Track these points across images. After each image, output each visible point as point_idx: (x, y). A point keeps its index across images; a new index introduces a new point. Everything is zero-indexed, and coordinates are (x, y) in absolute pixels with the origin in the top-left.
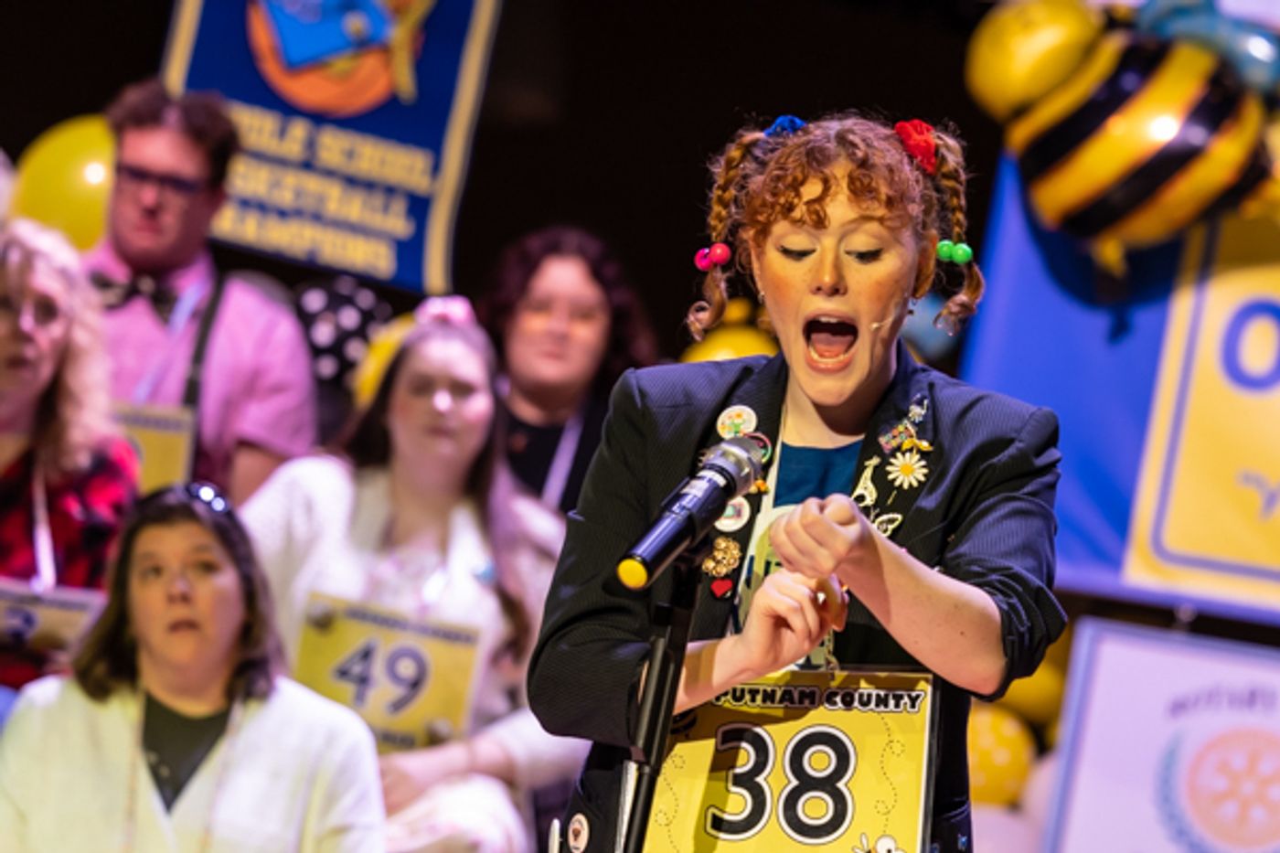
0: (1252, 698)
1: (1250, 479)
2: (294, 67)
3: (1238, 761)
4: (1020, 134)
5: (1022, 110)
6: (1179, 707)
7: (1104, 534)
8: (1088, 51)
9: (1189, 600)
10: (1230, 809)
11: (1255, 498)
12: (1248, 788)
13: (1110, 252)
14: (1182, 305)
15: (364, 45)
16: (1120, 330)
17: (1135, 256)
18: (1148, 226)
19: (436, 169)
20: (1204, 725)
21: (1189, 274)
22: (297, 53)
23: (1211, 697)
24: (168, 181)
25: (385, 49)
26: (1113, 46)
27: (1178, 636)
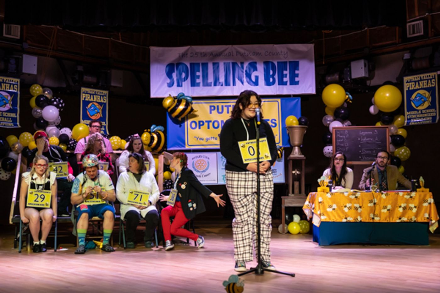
0: (199, 157)
1: (195, 137)
2: (91, 116)
3: (200, 163)
4: (169, 110)
5: (169, 108)
6: (193, 159)
7: (183, 145)
8: (174, 101)
9: (192, 149)
10: (200, 167)
11: (196, 139)
12: (201, 165)
13: (180, 119)
14: (186, 123)
15: (97, 113)
16: (180, 126)
17: (182, 119)
18: (183, 116)
19: (106, 123)
20: (195, 160)
21: (186, 121)
22: (92, 115)
23: (196, 157)
24: (98, 127)
25: (99, 112)
26: (176, 100)
27: (192, 153)
